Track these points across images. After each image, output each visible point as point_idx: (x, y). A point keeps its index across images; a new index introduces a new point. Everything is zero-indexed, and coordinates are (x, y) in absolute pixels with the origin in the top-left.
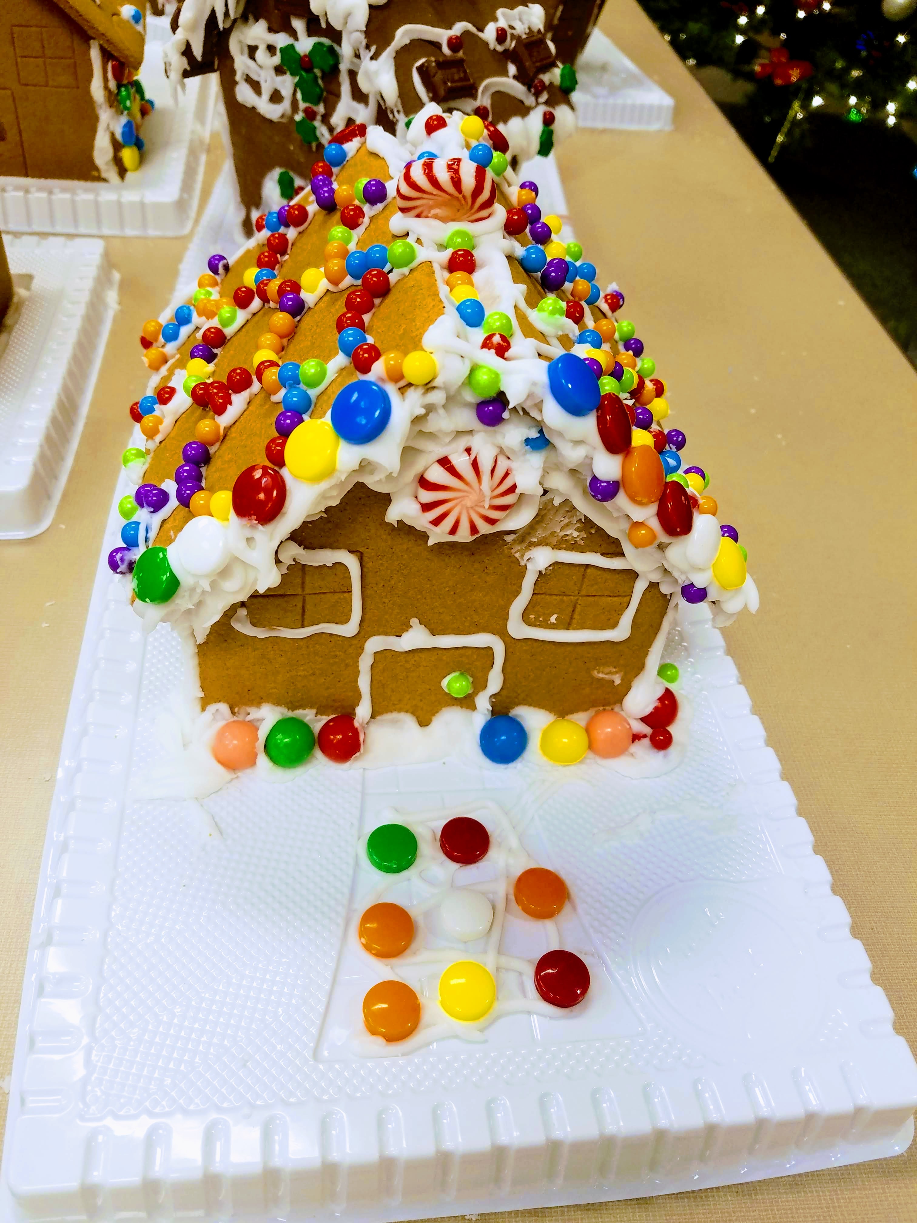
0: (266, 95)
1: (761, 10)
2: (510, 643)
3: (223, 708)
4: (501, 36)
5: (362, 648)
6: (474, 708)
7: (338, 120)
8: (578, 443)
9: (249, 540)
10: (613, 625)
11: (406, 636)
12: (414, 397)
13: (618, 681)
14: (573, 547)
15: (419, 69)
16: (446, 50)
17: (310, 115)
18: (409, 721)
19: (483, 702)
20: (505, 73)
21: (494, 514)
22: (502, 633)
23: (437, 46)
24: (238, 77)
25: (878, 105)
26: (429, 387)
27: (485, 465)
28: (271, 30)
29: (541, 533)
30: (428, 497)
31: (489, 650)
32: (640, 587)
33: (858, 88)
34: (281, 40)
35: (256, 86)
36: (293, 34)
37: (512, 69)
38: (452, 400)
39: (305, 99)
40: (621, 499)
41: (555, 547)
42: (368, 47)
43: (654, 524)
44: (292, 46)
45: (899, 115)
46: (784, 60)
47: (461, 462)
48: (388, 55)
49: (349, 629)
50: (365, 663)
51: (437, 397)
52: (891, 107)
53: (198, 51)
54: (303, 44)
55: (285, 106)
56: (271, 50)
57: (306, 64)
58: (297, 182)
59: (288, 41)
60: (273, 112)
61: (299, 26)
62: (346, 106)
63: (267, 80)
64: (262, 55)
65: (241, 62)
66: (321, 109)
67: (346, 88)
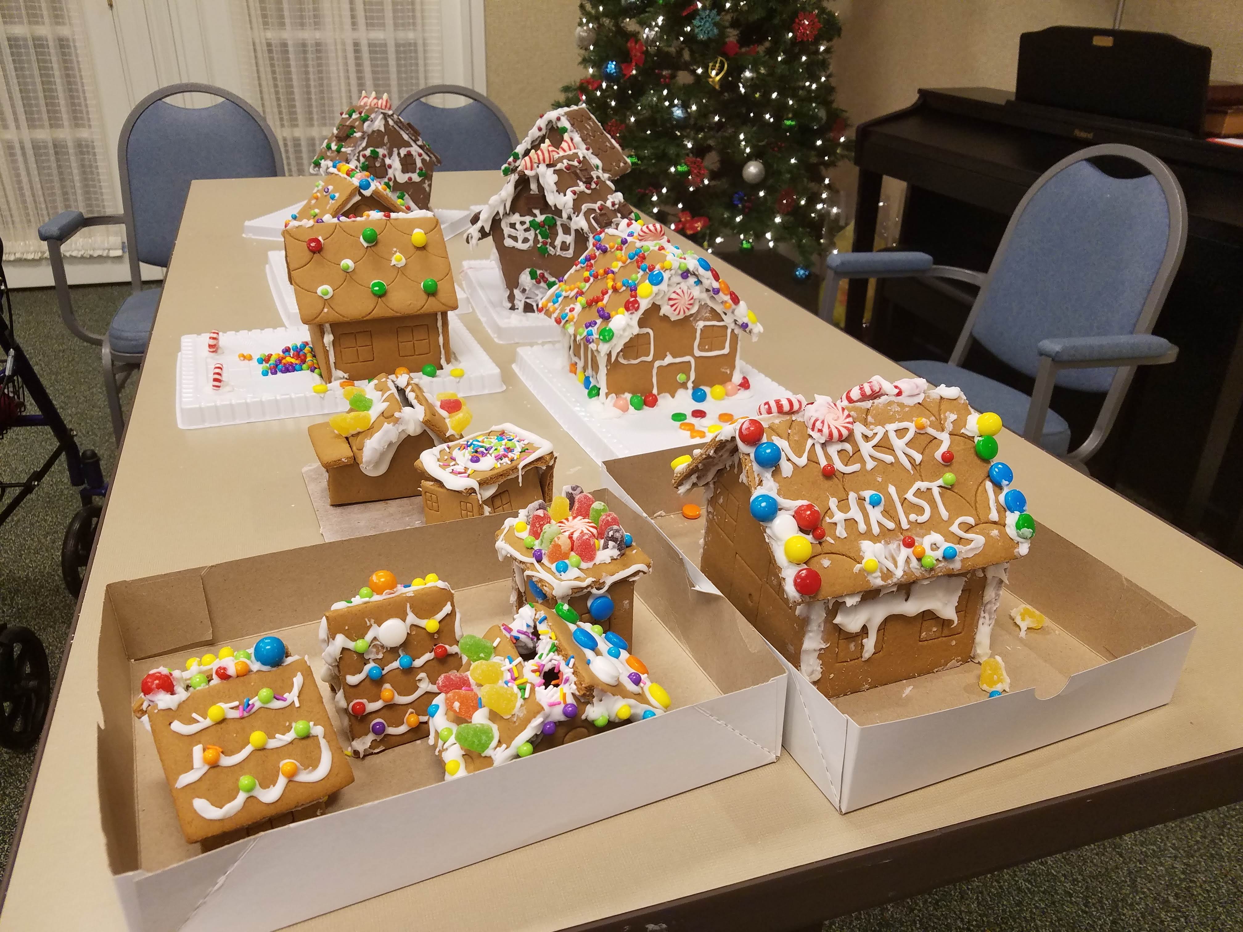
0: (520, 241)
1: (664, 190)
2: (696, 358)
3: (614, 395)
4: (613, 204)
5: (653, 366)
6: (687, 388)
7: (558, 243)
8: (708, 279)
9: (631, 319)
10: (723, 348)
11: (666, 359)
12: (667, 272)
13: (729, 372)
14: (709, 320)
15: (593, 218)
16: (598, 211)
17: (545, 243)
18: (668, 396)
19: (690, 385)
20: (617, 217)
21: (689, 307)
22: (693, 355)
23: (594, 210)
24: (506, 236)
25: (759, 236)
26: (671, 270)
27: (685, 292)
28: (521, 216)
29: (699, 316)
30: (672, 302)
31: (689, 362)
32: (729, 331)
33: (742, 228)
34: (528, 219)
35: (515, 239)
36: (535, 216)
37: (619, 215)
38: (676, 274)
39: (542, 238)
40: (721, 294)
41: (704, 321)
42: (574, 213)
43: (730, 301)
44: (534, 220)
45: (775, 239)
46: (688, 218)
47: (679, 291)
48: (581, 214)
49: (650, 358)
50: (655, 372)
51: (673, 272)
52: (768, 236)
53: (487, 229)
54: (540, 218)
55: (531, 243)
56: (523, 223)
57: (541, 225)
58: (539, 272)
59: (531, 218)
60: (525, 247)
61: (537, 212)
62: (561, 237)
63: (521, 235)
64: (518, 226)
65: (507, 230)
66: (549, 240)
67: (560, 231)
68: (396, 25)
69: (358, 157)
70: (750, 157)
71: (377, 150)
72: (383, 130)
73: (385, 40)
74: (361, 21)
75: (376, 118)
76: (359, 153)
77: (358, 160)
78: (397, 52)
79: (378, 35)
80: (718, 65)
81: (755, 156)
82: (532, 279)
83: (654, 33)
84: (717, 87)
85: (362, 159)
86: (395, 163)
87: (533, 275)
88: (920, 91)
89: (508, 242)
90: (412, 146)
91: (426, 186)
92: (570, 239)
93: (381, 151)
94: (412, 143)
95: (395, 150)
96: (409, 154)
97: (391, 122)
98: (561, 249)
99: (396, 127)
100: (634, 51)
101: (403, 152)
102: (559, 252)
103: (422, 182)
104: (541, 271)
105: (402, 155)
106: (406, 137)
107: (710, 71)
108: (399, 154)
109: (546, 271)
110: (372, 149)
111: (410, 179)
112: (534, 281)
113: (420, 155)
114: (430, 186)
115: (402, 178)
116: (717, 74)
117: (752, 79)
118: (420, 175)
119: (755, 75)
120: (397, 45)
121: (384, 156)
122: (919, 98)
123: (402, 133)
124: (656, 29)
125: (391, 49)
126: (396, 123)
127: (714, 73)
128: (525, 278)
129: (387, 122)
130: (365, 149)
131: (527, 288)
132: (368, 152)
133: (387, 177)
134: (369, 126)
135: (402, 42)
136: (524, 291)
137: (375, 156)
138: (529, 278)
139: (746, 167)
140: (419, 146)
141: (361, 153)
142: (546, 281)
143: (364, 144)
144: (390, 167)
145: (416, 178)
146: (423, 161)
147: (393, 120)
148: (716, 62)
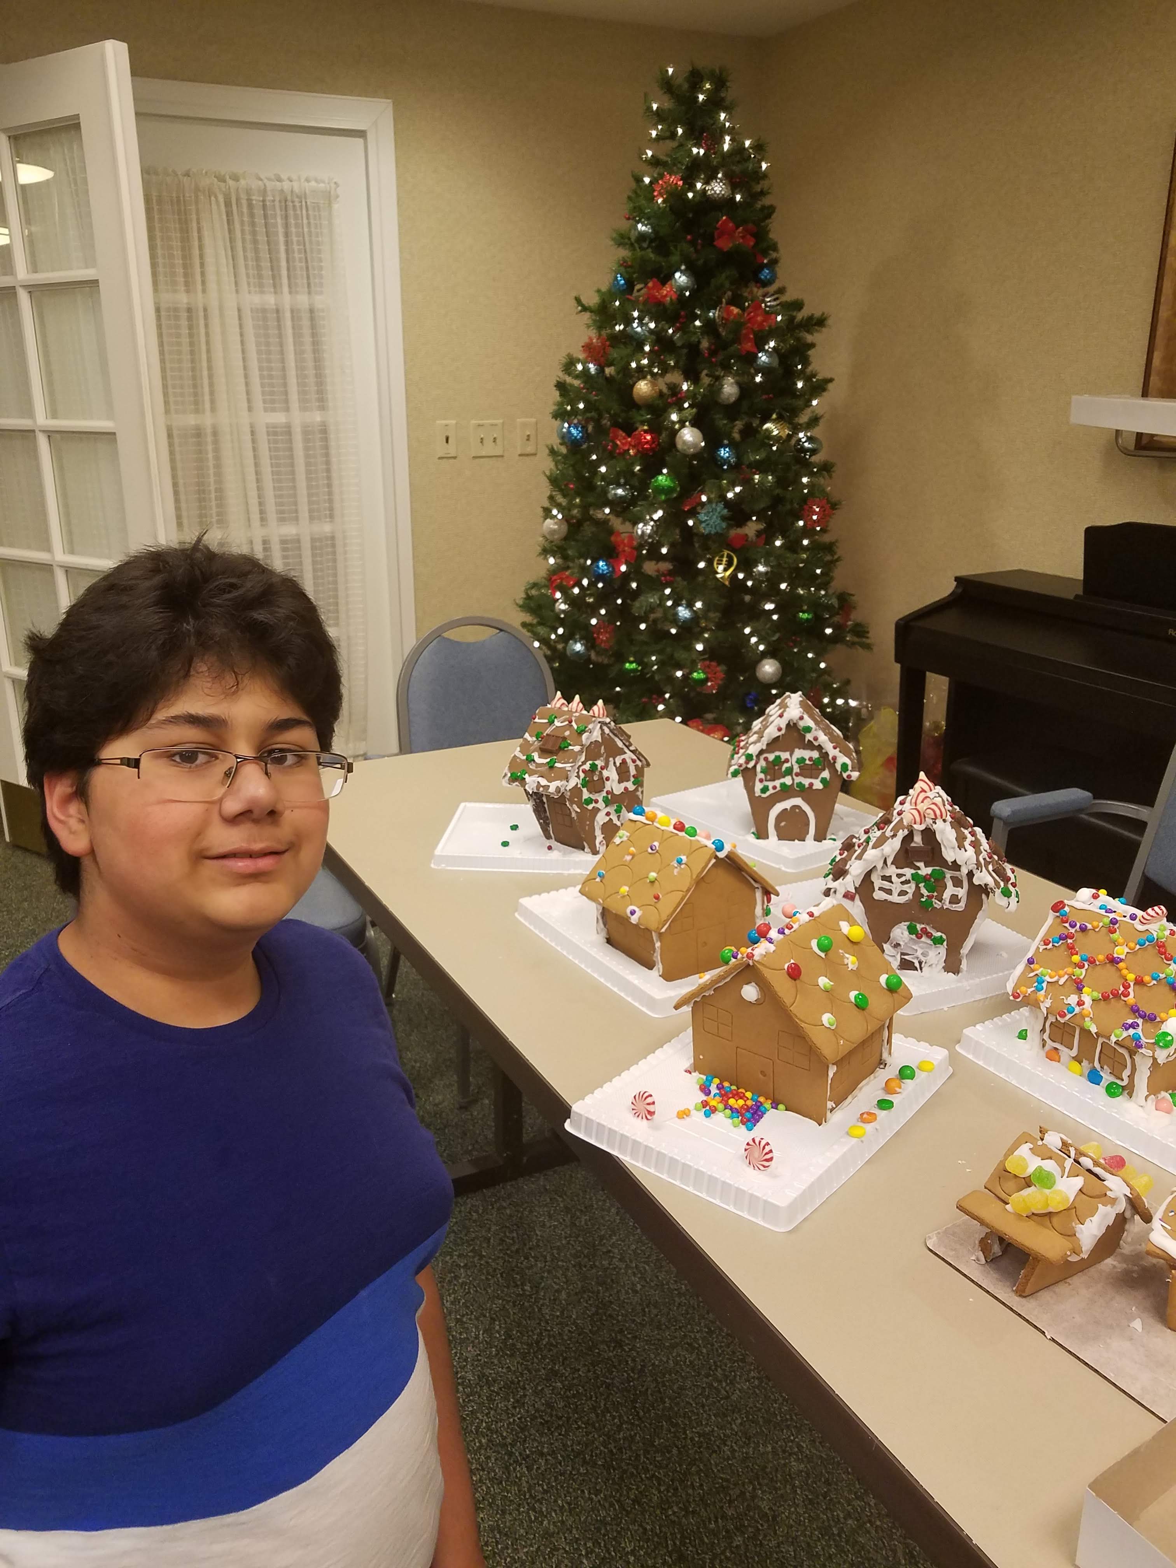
0: (895, 894)
7: (947, 895)
17: (929, 897)
24: (876, 888)
28: (898, 869)
34: (908, 872)
35: (889, 892)
36: (918, 868)
39: (926, 891)
42: (977, 868)
44: (916, 873)
48: (984, 869)
54: (925, 871)
55: (910, 896)
56: (899, 876)
57: (926, 879)
58: (919, 927)
59: (913, 871)
60: (902, 900)
61: (921, 865)
62: (950, 890)
63: (896, 887)
64: (894, 879)
65: (878, 882)
66: (935, 894)
67: (949, 884)
68: (311, 518)
69: (578, 773)
70: (764, 655)
71: (596, 762)
72: (600, 740)
73: (297, 535)
74: (272, 516)
75: (594, 728)
76: (578, 768)
77: (578, 777)
78: (313, 548)
79: (289, 530)
80: (725, 559)
81: (771, 653)
82: (910, 933)
83: (650, 528)
84: (727, 583)
85: (582, 775)
86: (611, 773)
87: (912, 930)
88: (957, 579)
89: (879, 895)
90: (625, 753)
91: (639, 793)
92: (962, 892)
93: (599, 763)
94: (626, 750)
95: (611, 759)
96: (624, 762)
97: (607, 731)
98: (950, 903)
99: (611, 734)
100: (622, 546)
101: (618, 760)
102: (947, 905)
103: (636, 790)
104: (923, 926)
105: (618, 765)
106: (620, 744)
107: (715, 565)
108: (615, 763)
109: (928, 924)
110: (591, 762)
111: (626, 789)
112: (914, 936)
113: (634, 761)
114: (642, 792)
115: (618, 789)
116: (725, 570)
117: (767, 573)
118: (634, 783)
119: (769, 569)
120: (313, 540)
121: (602, 768)
122: (957, 587)
123: (617, 740)
124: (652, 523)
125: (306, 545)
126: (611, 731)
127: (720, 568)
128: (900, 932)
129: (602, 730)
130: (584, 763)
131: (901, 943)
132: (587, 767)
133: (605, 790)
134: (587, 738)
135: (317, 536)
136: (897, 945)
137: (594, 767)
138: (906, 933)
139: (759, 666)
140: (631, 751)
141: (581, 769)
142: (929, 936)
143: (583, 759)
144: (608, 779)
145: (631, 786)
146: (636, 766)
147: (609, 728)
148: (722, 556)
